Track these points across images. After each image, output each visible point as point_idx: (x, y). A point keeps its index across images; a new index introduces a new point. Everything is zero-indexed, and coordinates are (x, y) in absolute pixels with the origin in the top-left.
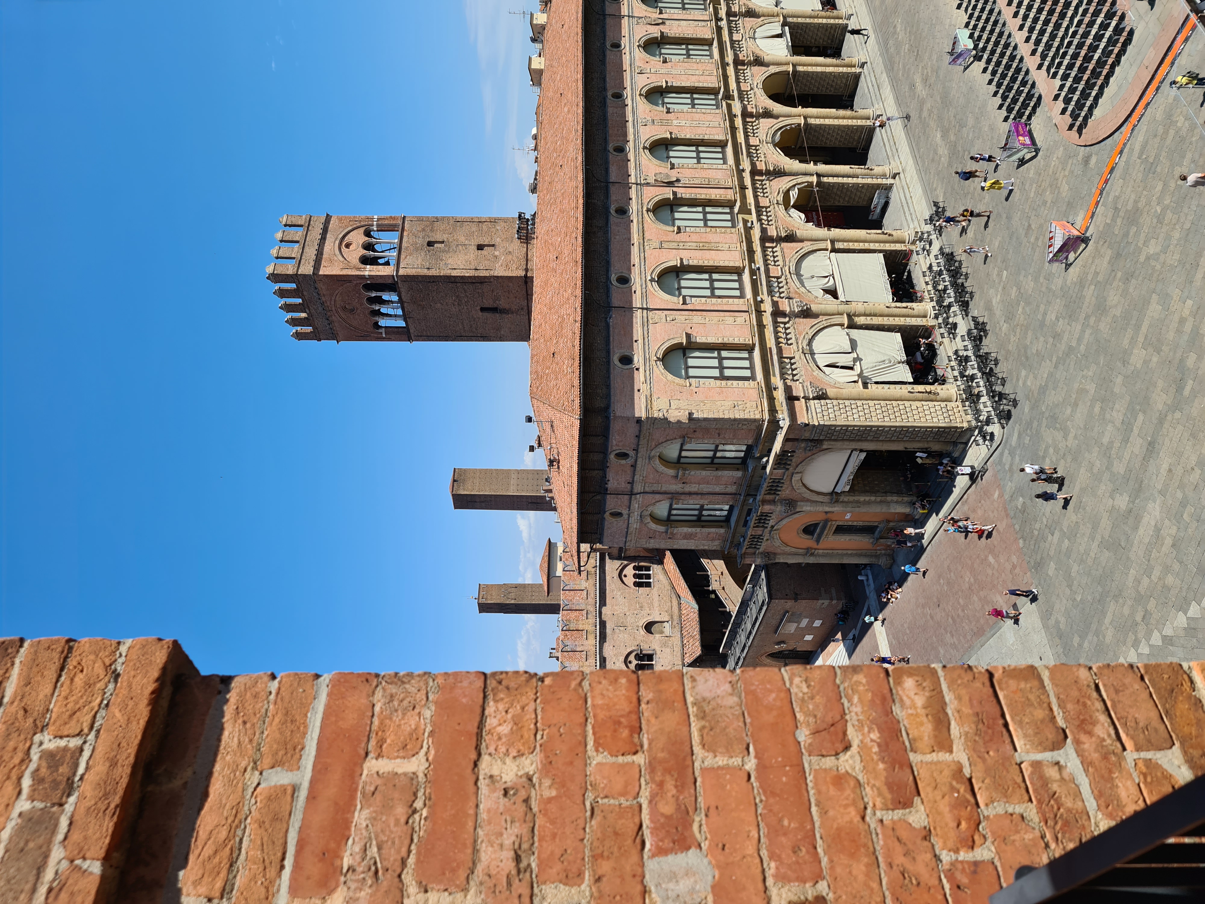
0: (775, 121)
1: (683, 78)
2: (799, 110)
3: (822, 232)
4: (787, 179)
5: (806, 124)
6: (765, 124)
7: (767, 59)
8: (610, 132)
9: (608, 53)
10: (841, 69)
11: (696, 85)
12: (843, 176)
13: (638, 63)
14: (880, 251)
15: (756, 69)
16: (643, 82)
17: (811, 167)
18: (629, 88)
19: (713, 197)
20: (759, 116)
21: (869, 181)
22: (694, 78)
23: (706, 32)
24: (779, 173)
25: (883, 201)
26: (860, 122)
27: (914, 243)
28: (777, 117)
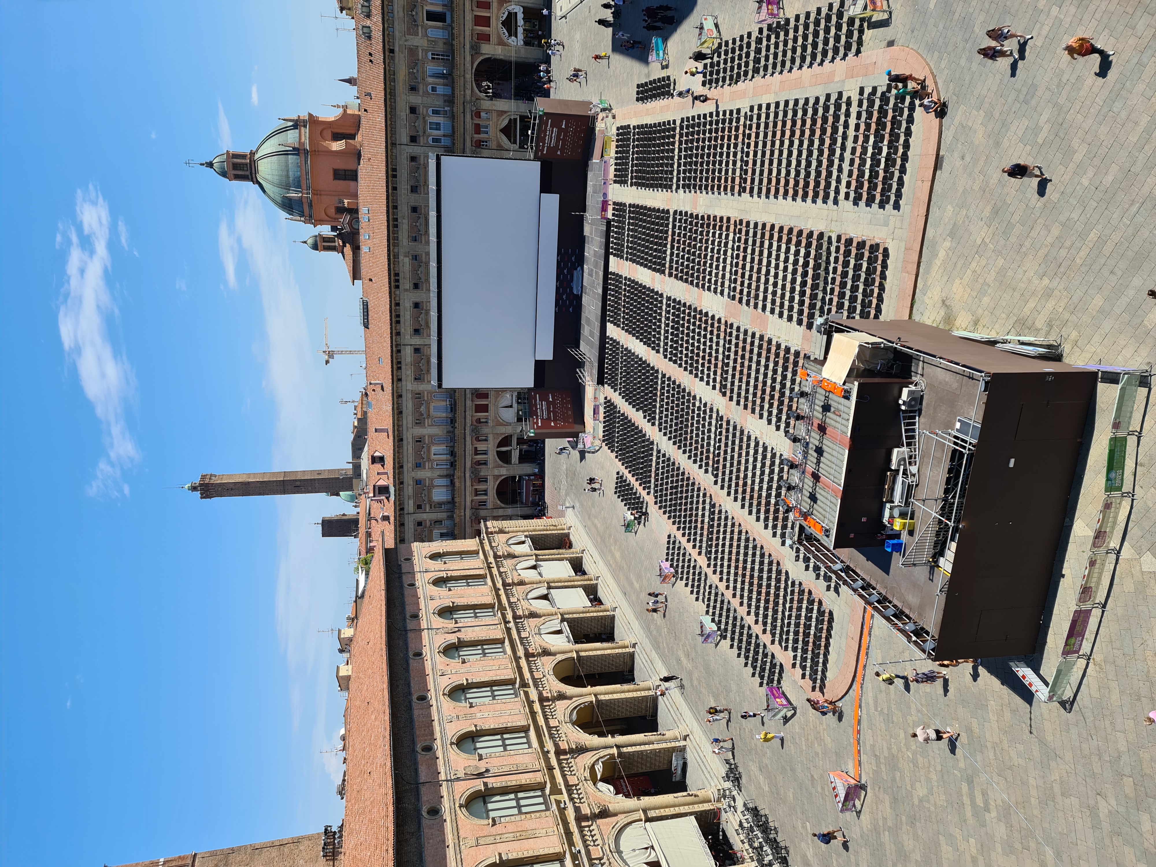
0: (569, 702)
1: (482, 674)
2: (589, 689)
3: (632, 803)
4: (589, 754)
5: (597, 701)
6: (561, 706)
7: (553, 649)
8: (418, 733)
9: (411, 661)
10: (617, 651)
11: (495, 678)
12: (640, 745)
13: (439, 667)
14: (691, 814)
15: (545, 659)
16: (445, 683)
17: (609, 740)
18: (432, 690)
19: (523, 782)
20: (554, 699)
21: (664, 745)
22: (491, 673)
23: (498, 633)
24: (581, 750)
25: (681, 763)
26: (643, 694)
27: (719, 800)
28: (570, 698)
